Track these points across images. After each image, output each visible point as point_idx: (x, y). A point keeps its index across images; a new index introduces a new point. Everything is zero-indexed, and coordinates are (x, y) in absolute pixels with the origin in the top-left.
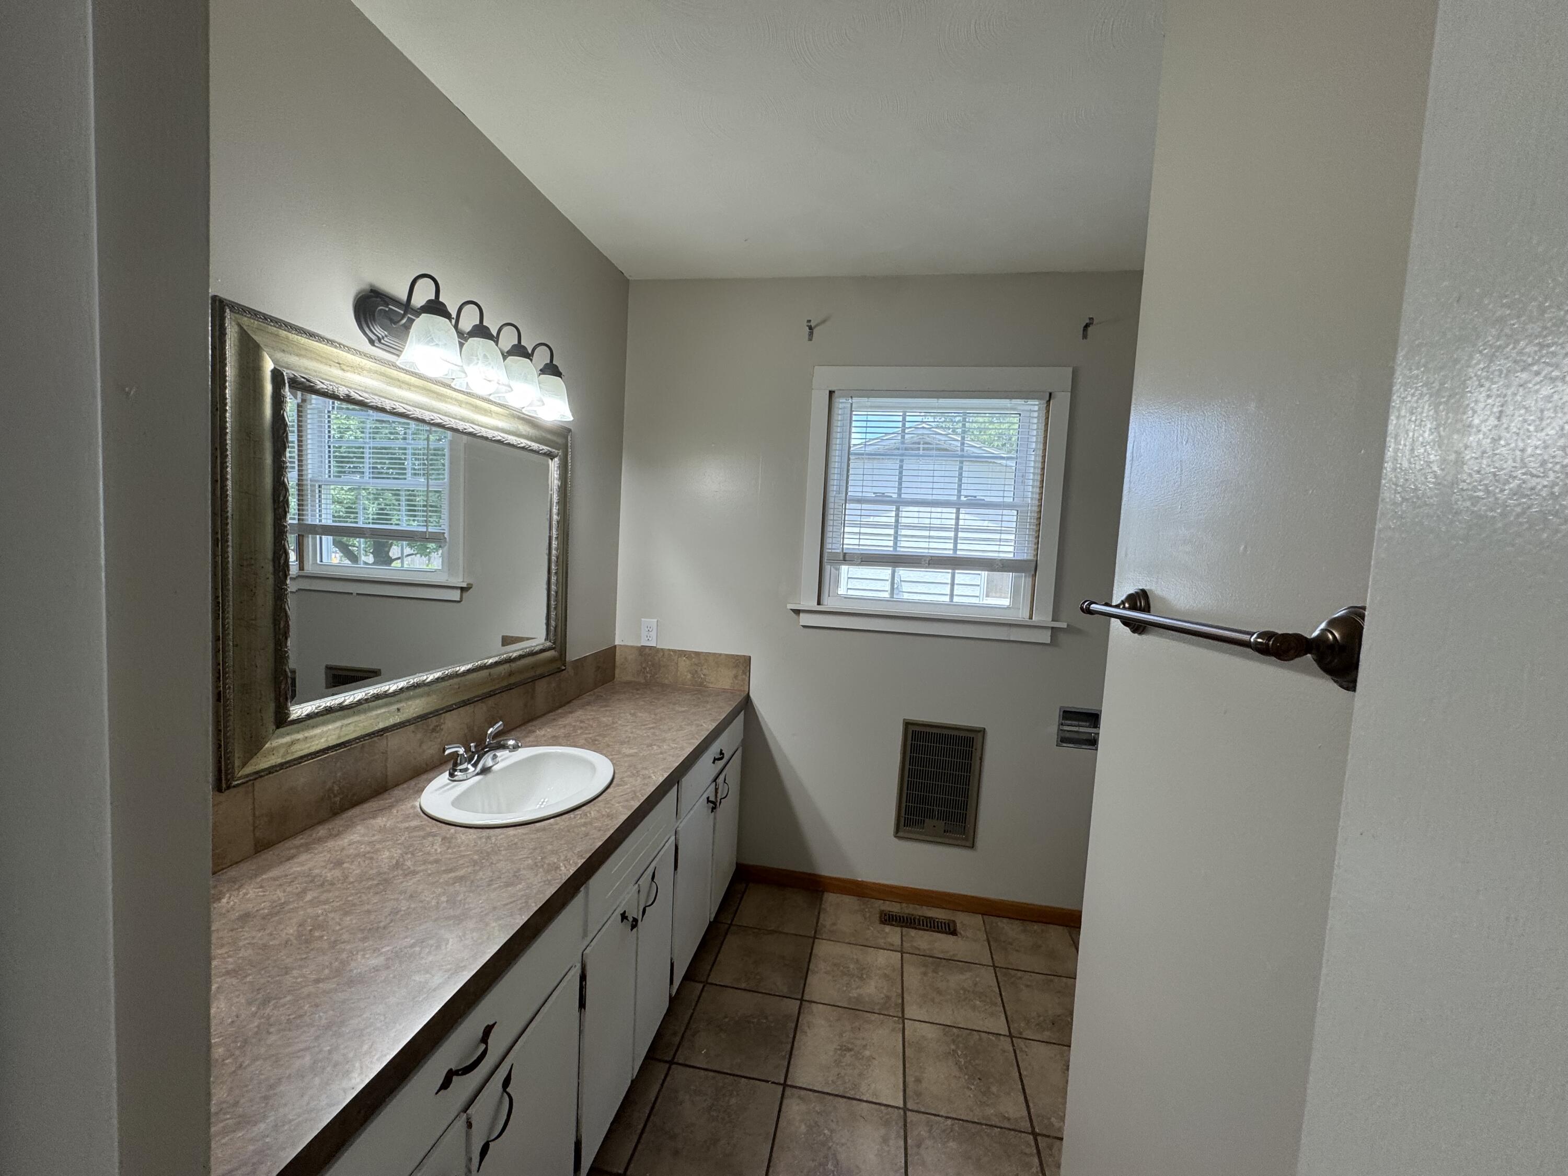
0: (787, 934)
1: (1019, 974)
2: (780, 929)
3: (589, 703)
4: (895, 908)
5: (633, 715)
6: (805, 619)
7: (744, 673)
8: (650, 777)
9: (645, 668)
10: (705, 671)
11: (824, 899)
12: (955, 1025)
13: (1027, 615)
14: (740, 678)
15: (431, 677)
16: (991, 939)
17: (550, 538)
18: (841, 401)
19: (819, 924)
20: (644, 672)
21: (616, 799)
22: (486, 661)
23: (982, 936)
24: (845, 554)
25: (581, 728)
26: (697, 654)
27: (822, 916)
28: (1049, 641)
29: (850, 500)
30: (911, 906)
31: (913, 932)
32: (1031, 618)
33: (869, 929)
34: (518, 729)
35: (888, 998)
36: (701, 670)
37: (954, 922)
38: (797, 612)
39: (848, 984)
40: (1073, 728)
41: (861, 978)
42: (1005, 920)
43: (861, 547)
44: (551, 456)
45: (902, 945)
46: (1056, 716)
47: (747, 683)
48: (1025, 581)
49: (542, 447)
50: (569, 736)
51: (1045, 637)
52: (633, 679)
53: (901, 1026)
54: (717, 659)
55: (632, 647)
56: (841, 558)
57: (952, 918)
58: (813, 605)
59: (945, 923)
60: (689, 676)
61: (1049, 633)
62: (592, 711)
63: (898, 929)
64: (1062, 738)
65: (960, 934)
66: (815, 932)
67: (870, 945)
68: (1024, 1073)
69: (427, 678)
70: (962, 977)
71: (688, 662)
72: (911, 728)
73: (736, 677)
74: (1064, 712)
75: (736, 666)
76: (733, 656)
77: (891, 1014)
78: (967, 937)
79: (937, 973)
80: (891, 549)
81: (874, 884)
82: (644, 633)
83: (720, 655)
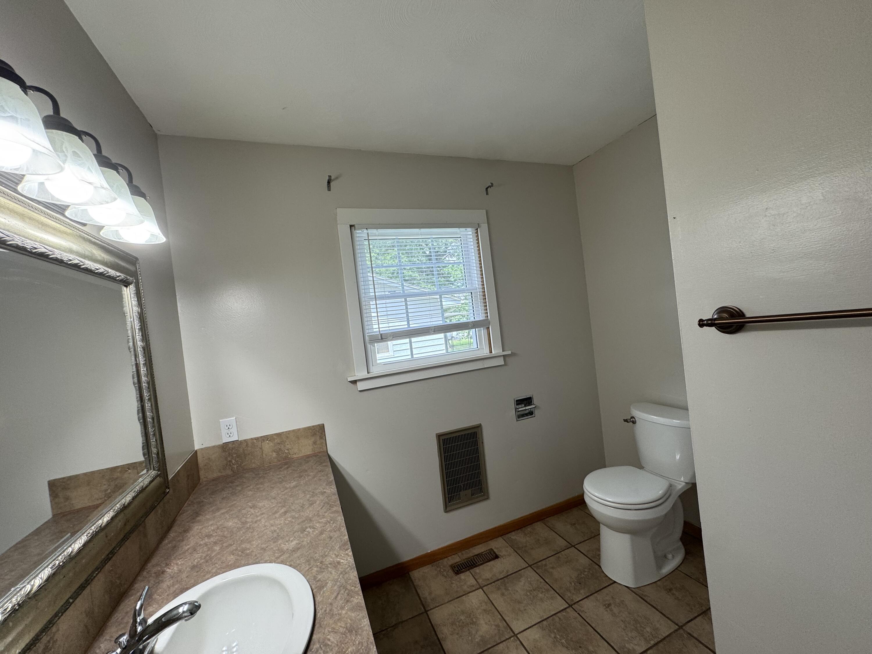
0: (407, 620)
1: (544, 562)
2: (400, 620)
3: (197, 514)
4: (456, 559)
5: (254, 507)
6: (361, 386)
7: (321, 438)
8: (339, 563)
9: (230, 461)
10: (288, 447)
11: (413, 579)
12: (543, 619)
13: (488, 351)
14: (318, 442)
15: (37, 582)
16: (517, 549)
17: (137, 365)
18: (357, 232)
19: (422, 599)
20: (230, 465)
21: (335, 605)
22: (100, 522)
23: (510, 550)
24: (381, 334)
25: (215, 543)
26: (279, 435)
27: (419, 591)
28: (503, 363)
29: (378, 298)
30: (463, 552)
31: (477, 570)
32: (491, 352)
33: (452, 583)
34: (139, 578)
35: (497, 626)
36: (285, 446)
37: (492, 549)
38: (354, 382)
39: (469, 633)
40: (522, 408)
41: (473, 623)
42: (513, 533)
43: (390, 328)
44: (126, 284)
45: (477, 582)
46: (513, 405)
47: (324, 445)
48: (483, 331)
49: (118, 274)
50: (211, 559)
51: (501, 362)
52: (220, 474)
53: (518, 642)
54: (297, 434)
55: (214, 447)
56: (380, 338)
57: (489, 548)
58: (364, 375)
59: (488, 553)
60: (274, 455)
61: (502, 358)
62: (208, 520)
63: (468, 573)
64: (518, 415)
65: (501, 556)
66: (424, 608)
67: (461, 594)
68: (593, 625)
69: (33, 586)
70: (522, 583)
71: (271, 444)
72: (442, 438)
73: (315, 443)
74: (517, 401)
75: (314, 434)
76: (309, 428)
77: (507, 637)
78: (505, 555)
79: (508, 590)
80: (406, 326)
81: (439, 549)
82: (224, 431)
83: (299, 430)
